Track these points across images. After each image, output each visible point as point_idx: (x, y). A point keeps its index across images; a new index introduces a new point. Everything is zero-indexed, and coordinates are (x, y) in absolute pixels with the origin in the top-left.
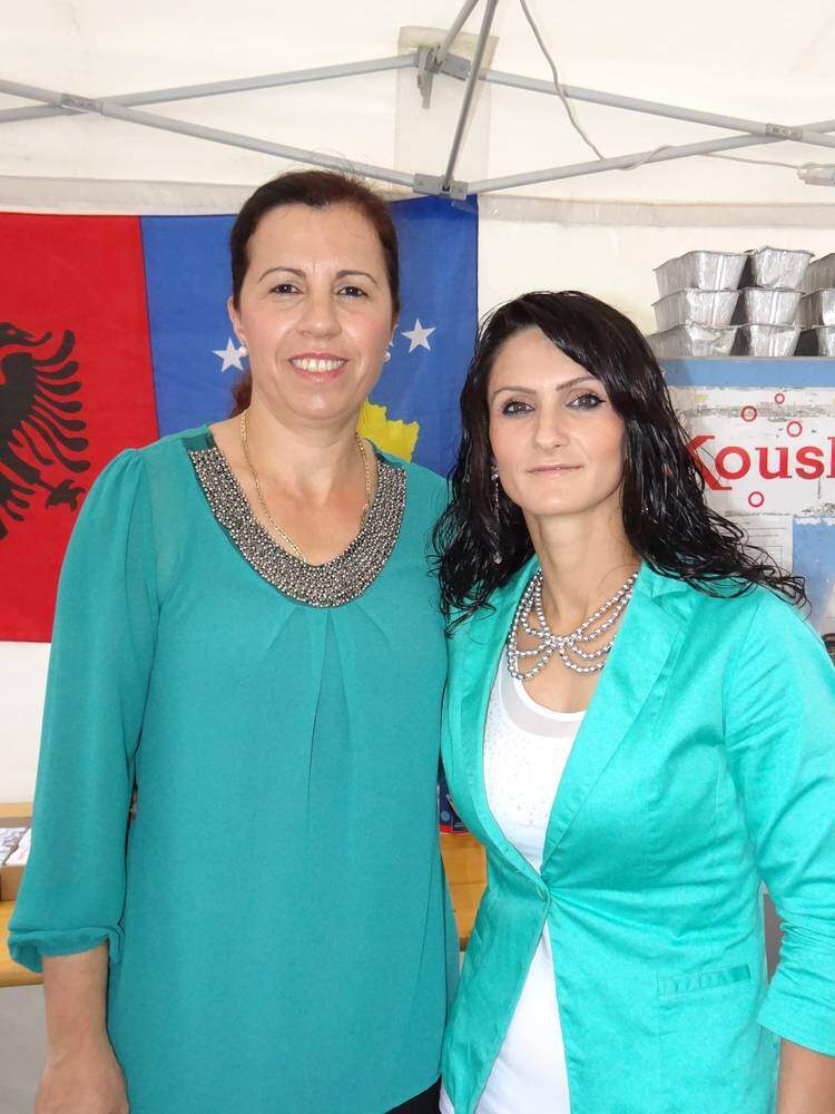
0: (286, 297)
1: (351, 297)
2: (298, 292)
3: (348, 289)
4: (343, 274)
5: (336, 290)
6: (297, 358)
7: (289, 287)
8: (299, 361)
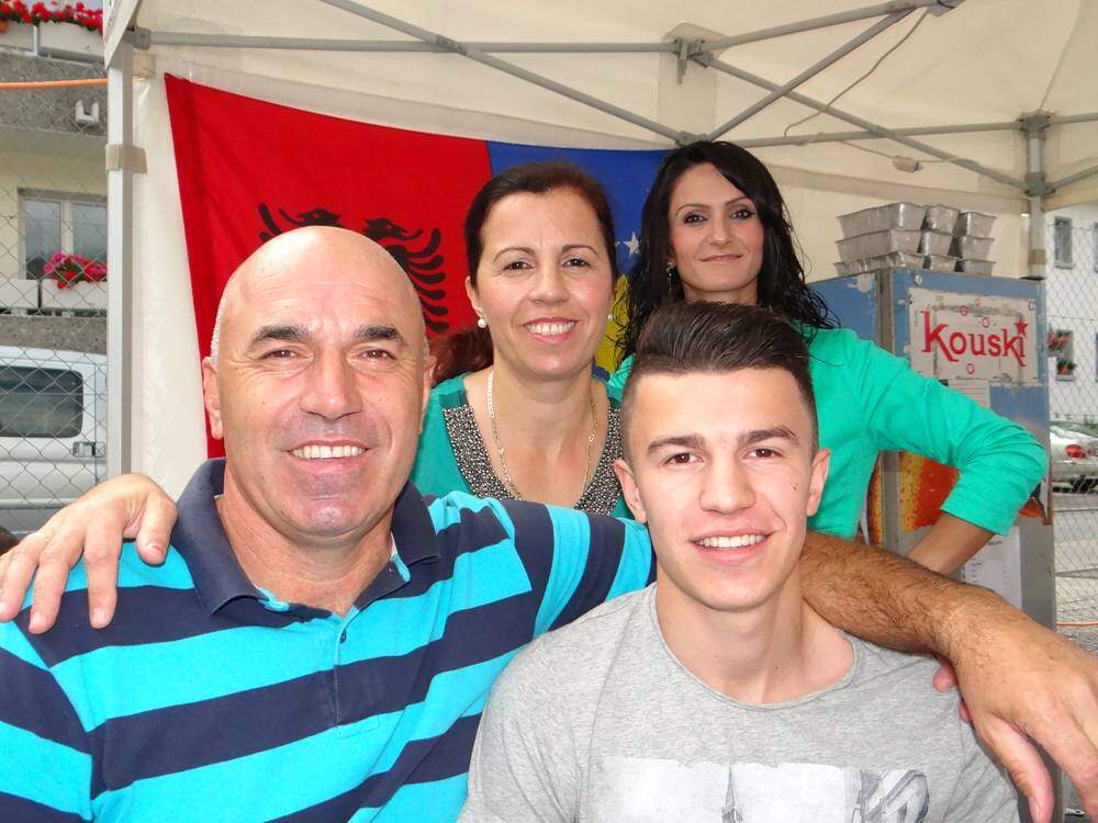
0: (519, 272)
1: (575, 268)
2: (529, 267)
3: (572, 261)
4: (567, 248)
5: (563, 263)
6: (530, 323)
7: (521, 264)
8: (533, 327)
